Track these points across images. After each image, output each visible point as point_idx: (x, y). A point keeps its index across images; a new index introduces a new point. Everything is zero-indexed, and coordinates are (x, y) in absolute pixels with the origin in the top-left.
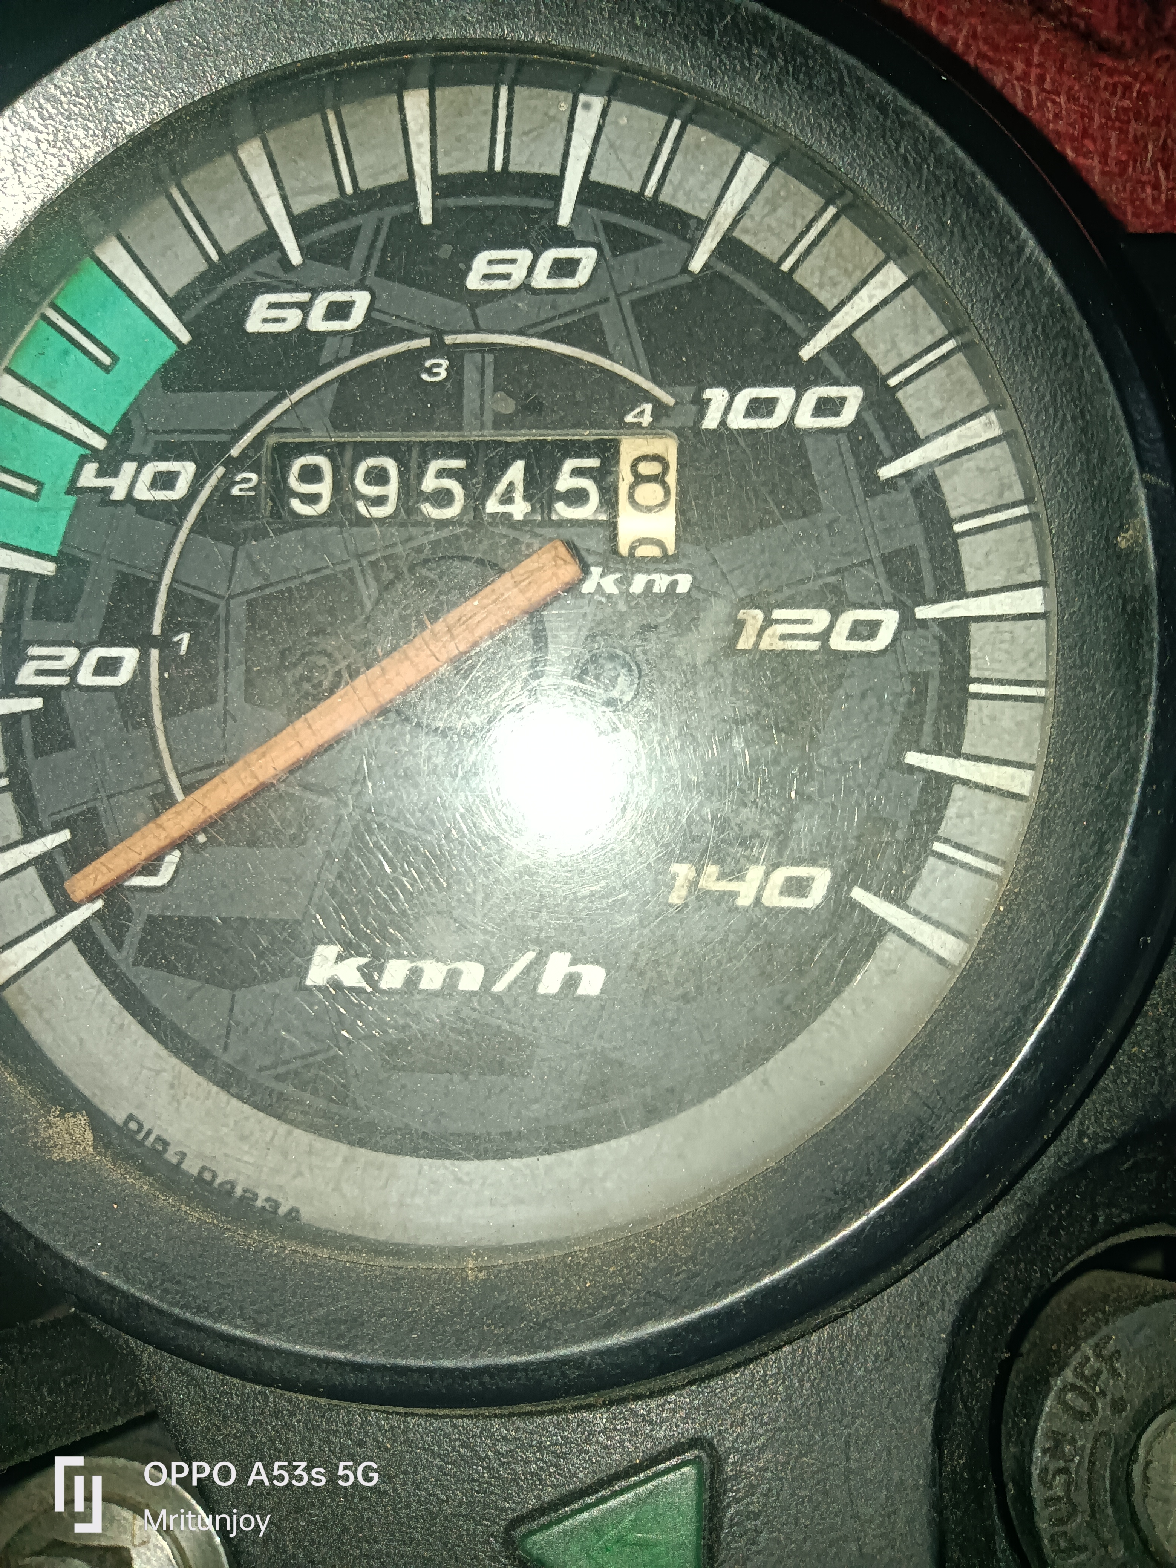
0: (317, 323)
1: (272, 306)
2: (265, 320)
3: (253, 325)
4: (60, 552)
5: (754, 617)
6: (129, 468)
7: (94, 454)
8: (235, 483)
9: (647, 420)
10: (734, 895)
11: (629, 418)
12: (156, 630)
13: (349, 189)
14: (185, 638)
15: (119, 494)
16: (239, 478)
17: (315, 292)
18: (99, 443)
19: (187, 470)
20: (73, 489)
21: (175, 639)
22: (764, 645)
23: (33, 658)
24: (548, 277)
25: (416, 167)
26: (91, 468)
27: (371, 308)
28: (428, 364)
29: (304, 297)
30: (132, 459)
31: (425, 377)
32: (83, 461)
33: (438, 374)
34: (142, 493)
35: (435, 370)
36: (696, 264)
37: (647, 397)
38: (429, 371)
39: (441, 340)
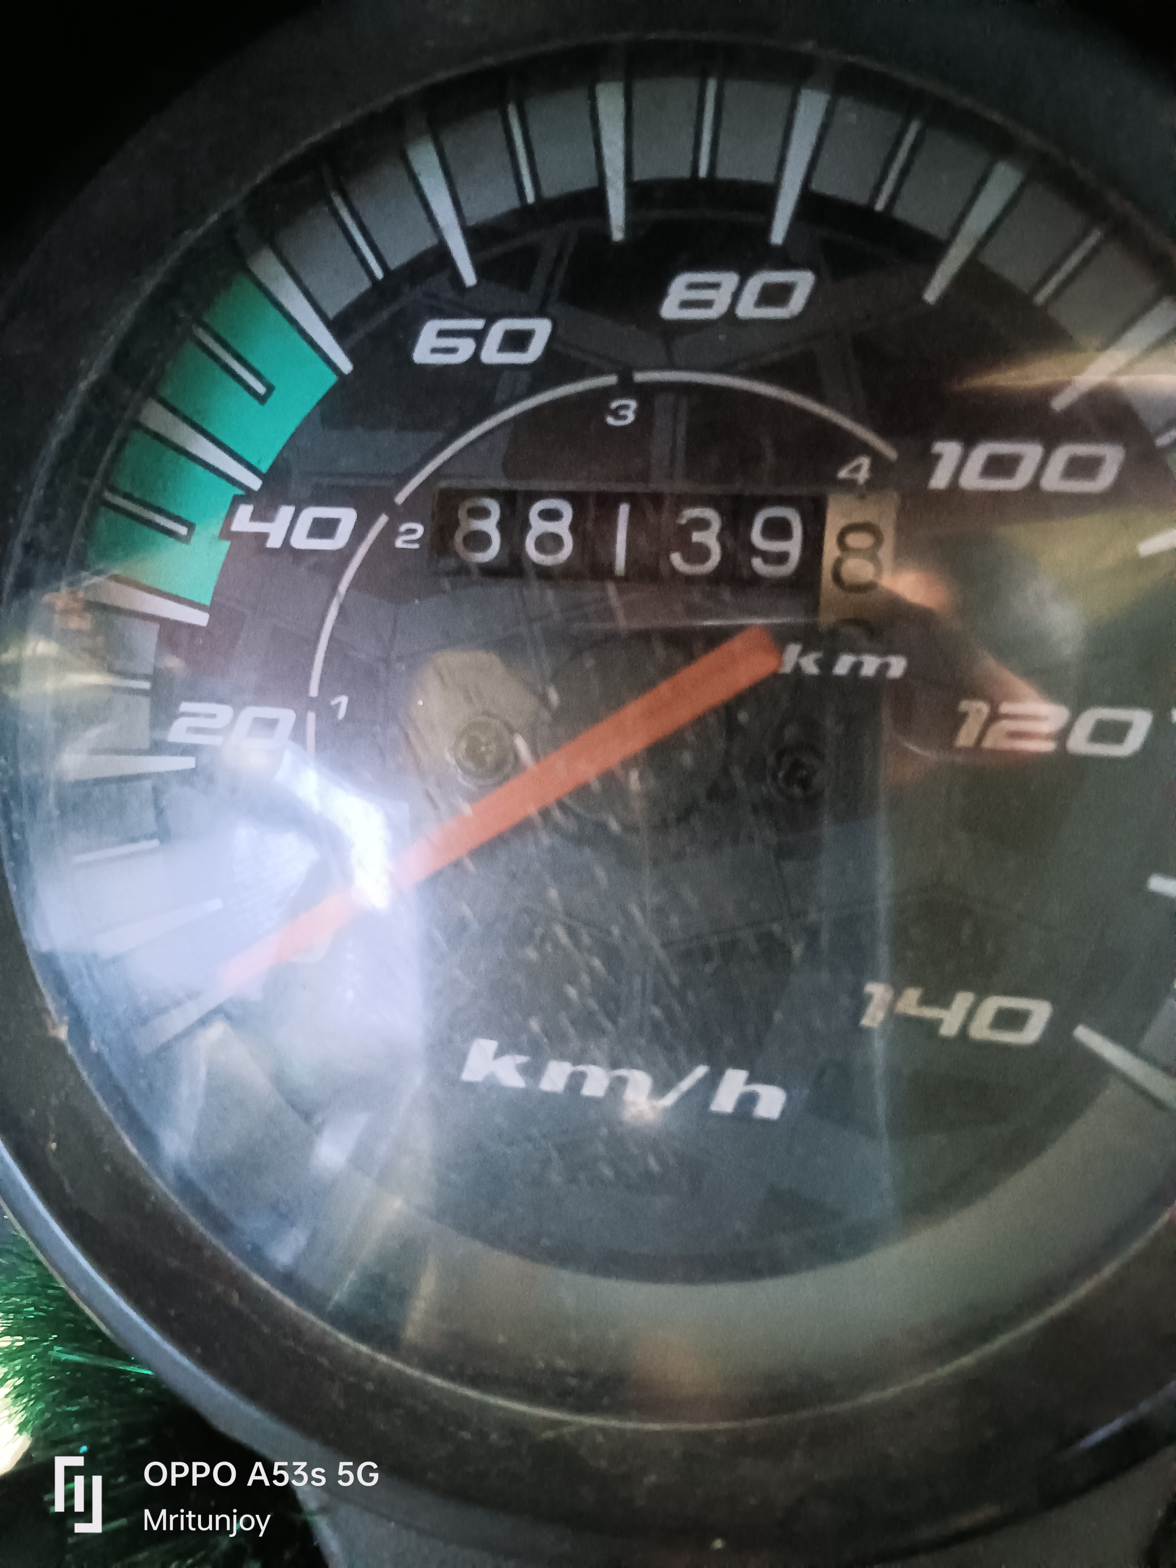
0: (491, 355)
1: (442, 334)
2: (435, 350)
3: (422, 354)
4: (213, 601)
5: (979, 711)
6: (286, 512)
7: (248, 495)
8: (397, 534)
9: (863, 476)
10: (939, 1022)
11: (843, 474)
12: (314, 691)
13: (530, 197)
14: (344, 700)
15: (275, 542)
16: (404, 527)
17: (491, 320)
18: (255, 483)
19: (347, 517)
20: (226, 533)
21: (334, 702)
22: (988, 743)
23: (184, 714)
24: (756, 306)
25: (609, 172)
26: (245, 511)
27: (553, 337)
28: (614, 405)
29: (478, 324)
30: (288, 503)
31: (610, 420)
32: (236, 501)
33: (625, 417)
34: (301, 541)
35: (622, 413)
36: (931, 295)
37: (866, 449)
38: (615, 414)
39: (631, 378)
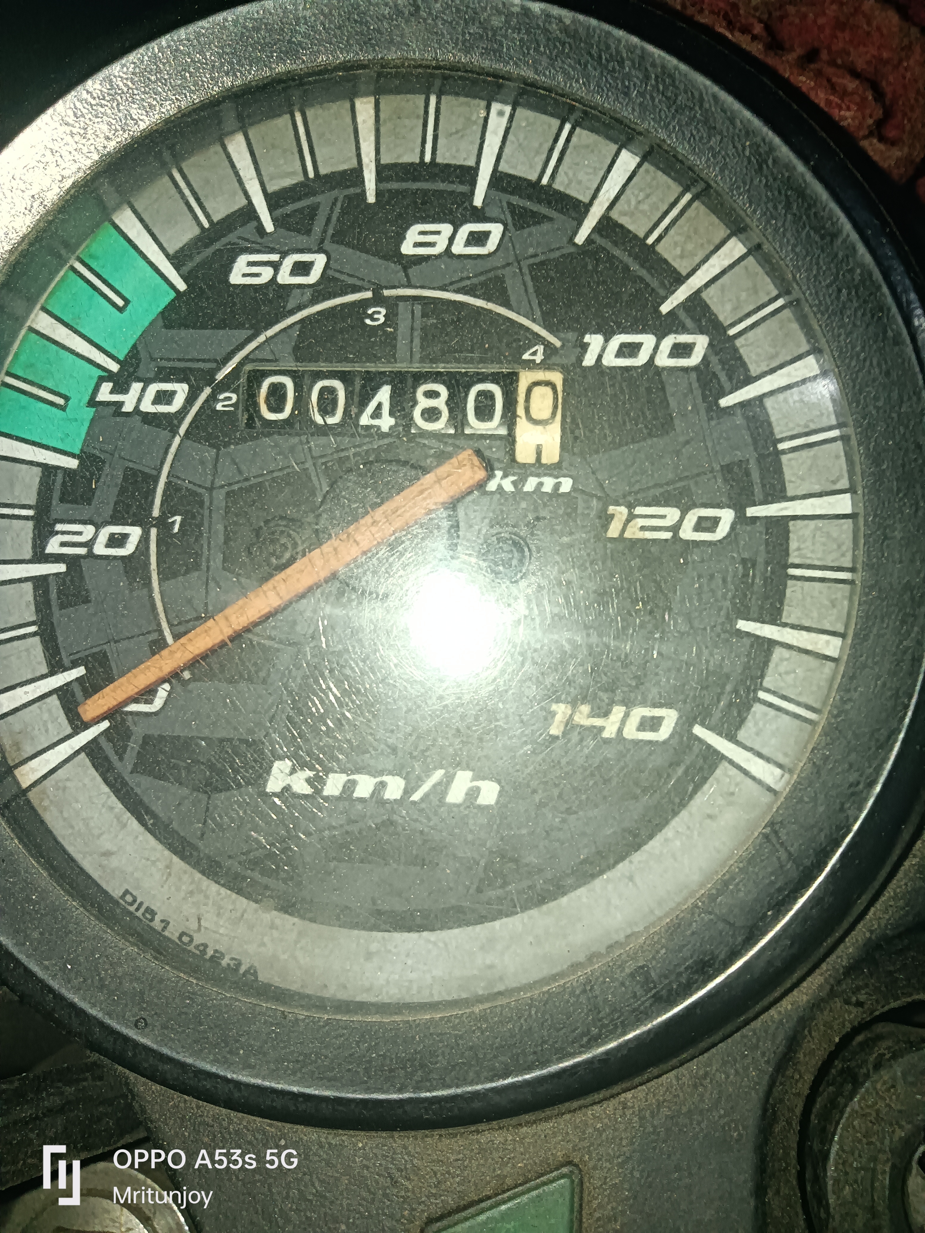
0: (285, 277)
1: (251, 264)
2: (244, 275)
3: (236, 278)
4: (82, 451)
5: (621, 513)
6: (136, 387)
7: (109, 376)
8: (217, 401)
9: (539, 358)
10: (601, 729)
11: (526, 356)
12: (156, 513)
13: (311, 175)
14: (178, 518)
15: (128, 408)
16: (221, 397)
17: (284, 255)
18: (114, 367)
19: (181, 390)
20: (92, 402)
21: (170, 521)
22: (627, 535)
23: (59, 533)
24: (465, 246)
25: (364, 158)
26: (106, 387)
27: (327, 266)
28: (370, 312)
29: (275, 257)
30: (139, 380)
31: (368, 322)
32: (101, 380)
33: (378, 319)
34: (147, 406)
35: (376, 316)
36: (580, 238)
37: (540, 340)
38: (371, 317)
39: (381, 293)
